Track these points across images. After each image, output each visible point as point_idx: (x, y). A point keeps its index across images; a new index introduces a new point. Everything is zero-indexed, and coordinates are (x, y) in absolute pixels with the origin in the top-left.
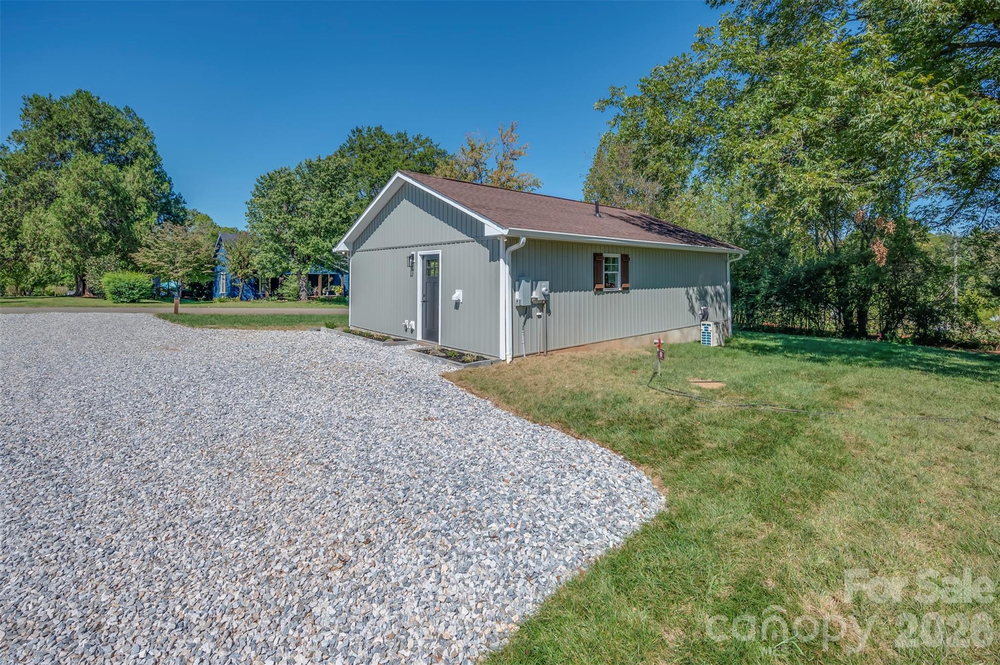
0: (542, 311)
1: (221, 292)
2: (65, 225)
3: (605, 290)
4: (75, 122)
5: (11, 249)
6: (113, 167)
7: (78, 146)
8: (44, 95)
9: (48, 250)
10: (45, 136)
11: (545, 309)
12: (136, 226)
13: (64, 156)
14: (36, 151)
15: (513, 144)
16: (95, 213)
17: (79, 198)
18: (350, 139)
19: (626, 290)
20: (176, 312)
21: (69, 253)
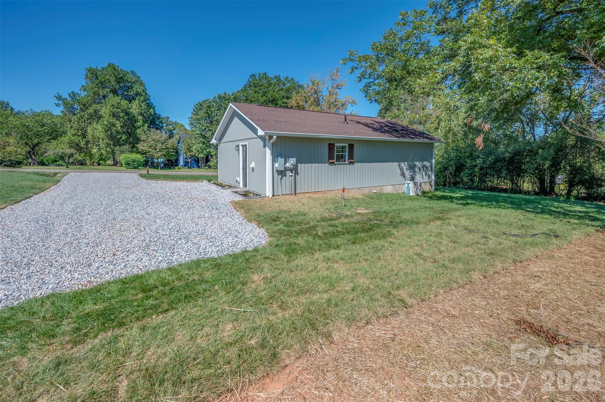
0: (292, 173)
1: (181, 164)
2: (105, 131)
3: (336, 163)
4: (108, 80)
5: (83, 143)
6: (126, 102)
7: (110, 92)
8: (94, 67)
9: (99, 143)
10: (96, 87)
11: (294, 172)
12: (138, 131)
13: (104, 97)
14: (92, 95)
15: (338, 79)
16: (118, 124)
17: (111, 118)
18: (250, 81)
19: (351, 163)
20: (148, 173)
21: (108, 145)
